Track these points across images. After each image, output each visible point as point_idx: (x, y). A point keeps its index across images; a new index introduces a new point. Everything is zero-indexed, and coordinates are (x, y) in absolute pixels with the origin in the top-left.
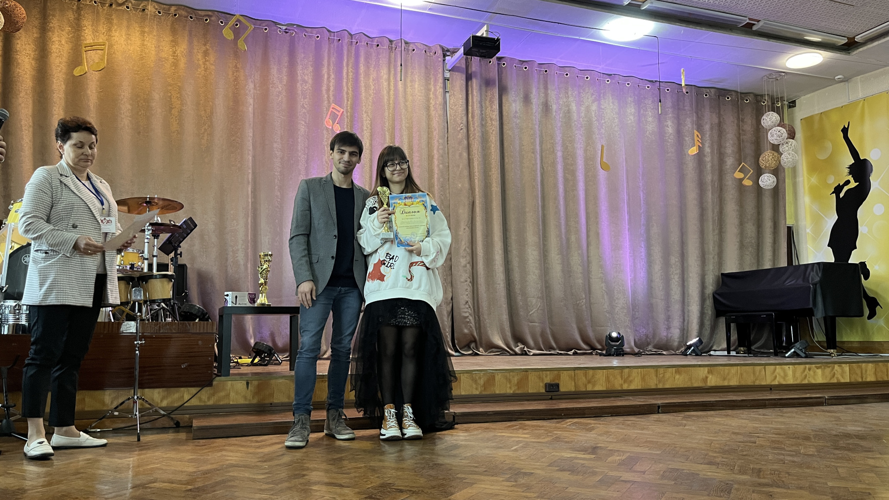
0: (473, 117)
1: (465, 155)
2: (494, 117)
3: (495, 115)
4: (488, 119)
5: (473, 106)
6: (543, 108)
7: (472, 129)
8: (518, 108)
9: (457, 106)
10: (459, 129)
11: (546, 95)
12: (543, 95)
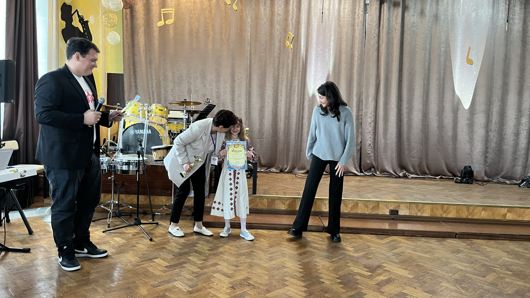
0: (383, 28)
1: (375, 54)
2: (397, 28)
3: (398, 27)
4: (394, 29)
5: (383, 21)
6: (434, 18)
7: (381, 36)
8: (415, 20)
9: (372, 22)
10: (373, 37)
11: (437, 9)
12: (435, 10)
